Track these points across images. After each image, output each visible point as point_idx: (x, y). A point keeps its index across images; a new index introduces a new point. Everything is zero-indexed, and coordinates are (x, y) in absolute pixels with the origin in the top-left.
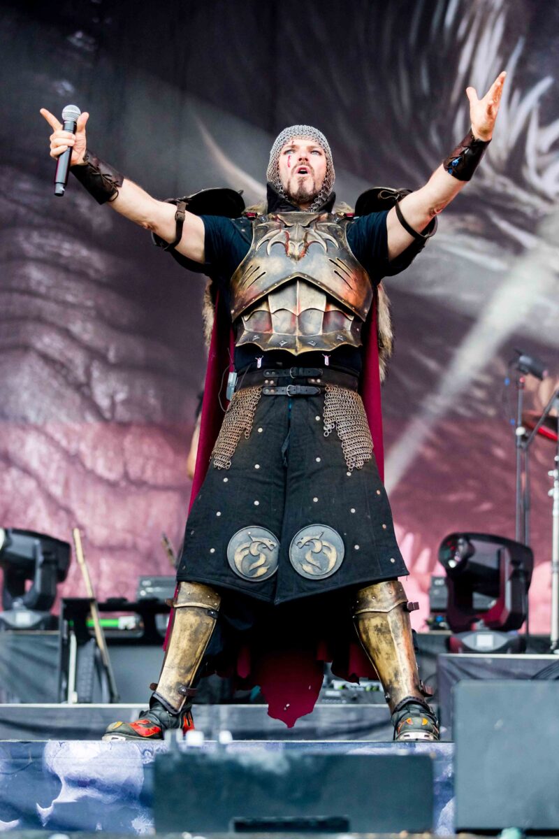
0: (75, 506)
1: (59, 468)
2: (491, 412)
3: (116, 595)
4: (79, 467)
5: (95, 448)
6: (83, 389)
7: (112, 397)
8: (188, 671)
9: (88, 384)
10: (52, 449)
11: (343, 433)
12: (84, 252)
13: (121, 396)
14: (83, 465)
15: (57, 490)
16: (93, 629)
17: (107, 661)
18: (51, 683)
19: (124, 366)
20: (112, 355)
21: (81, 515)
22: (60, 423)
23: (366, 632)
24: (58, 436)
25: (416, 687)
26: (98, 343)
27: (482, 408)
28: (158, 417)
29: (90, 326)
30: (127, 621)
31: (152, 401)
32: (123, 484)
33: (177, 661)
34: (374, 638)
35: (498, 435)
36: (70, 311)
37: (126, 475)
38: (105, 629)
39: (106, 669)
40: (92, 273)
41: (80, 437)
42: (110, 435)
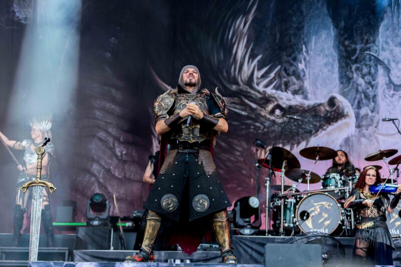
0: (108, 186)
1: (103, 174)
2: (242, 159)
5: (115, 168)
6: (112, 149)
7: (121, 153)
8: (152, 240)
9: (114, 148)
10: (101, 168)
11: (205, 165)
12: (113, 106)
13: (124, 152)
14: (111, 173)
15: (101, 180)
19: (126, 143)
20: (121, 139)
21: (110, 189)
22: (104, 159)
23: (216, 227)
24: (103, 164)
26: (117, 135)
27: (239, 158)
28: (136, 159)
29: (114, 130)
31: (134, 154)
32: (124, 179)
33: (148, 237)
35: (244, 166)
36: (108, 125)
37: (125, 177)
40: (115, 113)
41: (111, 165)
42: (121, 164)
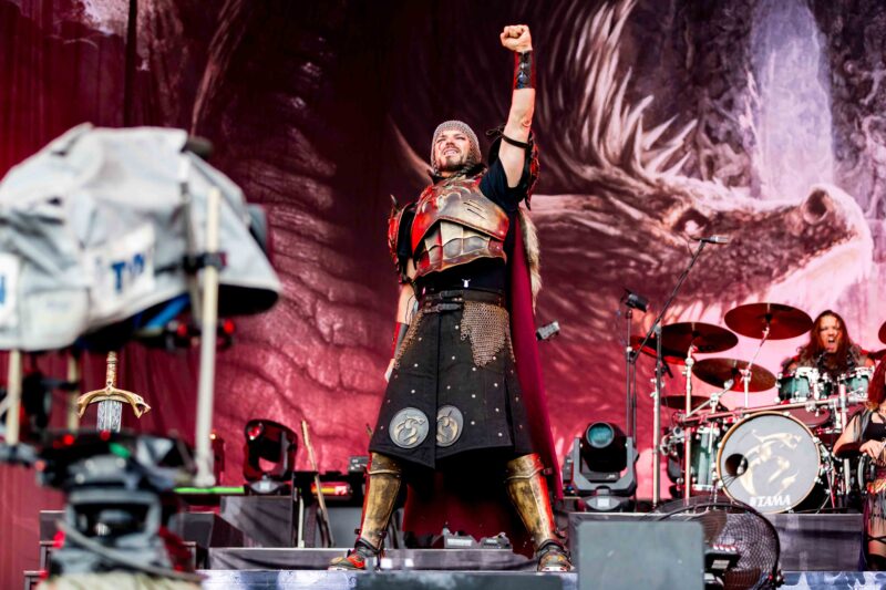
0: (303, 406)
1: (292, 378)
2: (609, 338)
3: (333, 469)
4: (307, 377)
5: (318, 363)
6: (310, 320)
7: (331, 327)
8: (383, 519)
9: (314, 317)
10: (287, 364)
11: (473, 338)
12: (312, 222)
13: (337, 326)
14: (310, 377)
15: (288, 394)
16: (316, 495)
17: (326, 518)
18: (285, 534)
19: (341, 304)
20: (330, 295)
21: (307, 412)
22: (294, 345)
23: (516, 493)
24: (291, 355)
26: (322, 287)
27: (603, 335)
28: (365, 341)
29: (315, 275)
30: (341, 489)
31: (360, 329)
32: (338, 389)
33: (374, 513)
35: (614, 354)
36: (301, 264)
37: (341, 383)
38: (325, 495)
39: (325, 523)
40: (317, 236)
41: (308, 356)
42: (329, 354)
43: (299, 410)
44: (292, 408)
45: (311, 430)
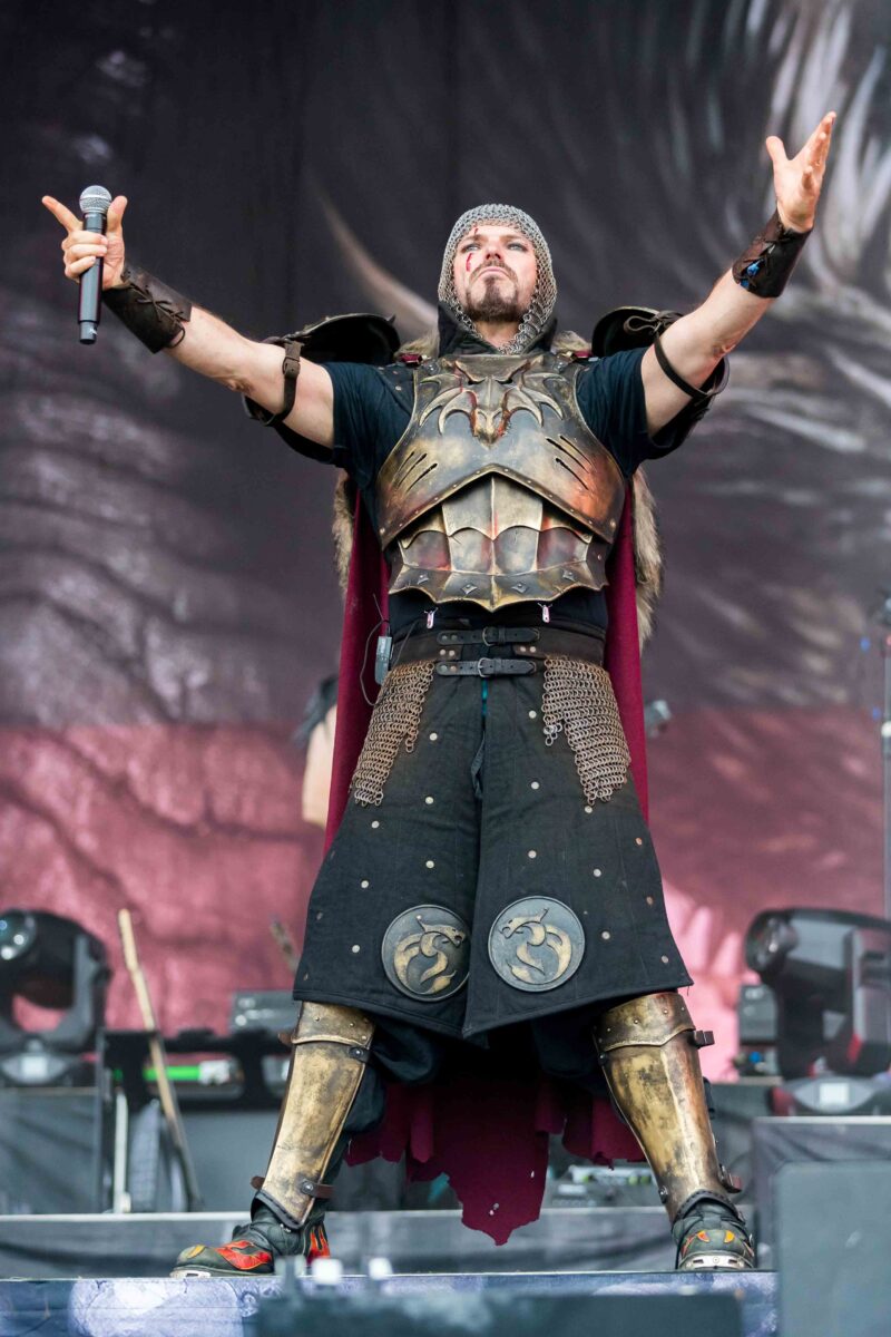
0: (122, 870)
1: (94, 805)
2: (840, 696)
3: (196, 1025)
4: (128, 803)
5: (153, 768)
6: (132, 666)
7: (182, 680)
8: (317, 1153)
9: (141, 658)
10: (80, 772)
11: (576, 738)
12: (131, 432)
13: (197, 679)
14: (135, 799)
15: (87, 841)
16: (155, 1084)
17: (181, 1140)
18: (85, 1179)
19: (202, 628)
20: (181, 608)
21: (134, 885)
22: (93, 725)
23: (625, 1082)
24: (89, 748)
25: (713, 1174)
26: (158, 588)
27: (825, 690)
28: (262, 713)
29: (143, 559)
30: (214, 1070)
31: (253, 686)
32: (205, 830)
33: (297, 1136)
34: (638, 1091)
35: (852, 734)
36: (108, 534)
37: (209, 815)
38: (177, 1085)
39: (179, 1153)
40: (145, 467)
41: (127, 750)
42: (180, 746)
43: (112, 880)
44: (98, 876)
45: (141, 929)
